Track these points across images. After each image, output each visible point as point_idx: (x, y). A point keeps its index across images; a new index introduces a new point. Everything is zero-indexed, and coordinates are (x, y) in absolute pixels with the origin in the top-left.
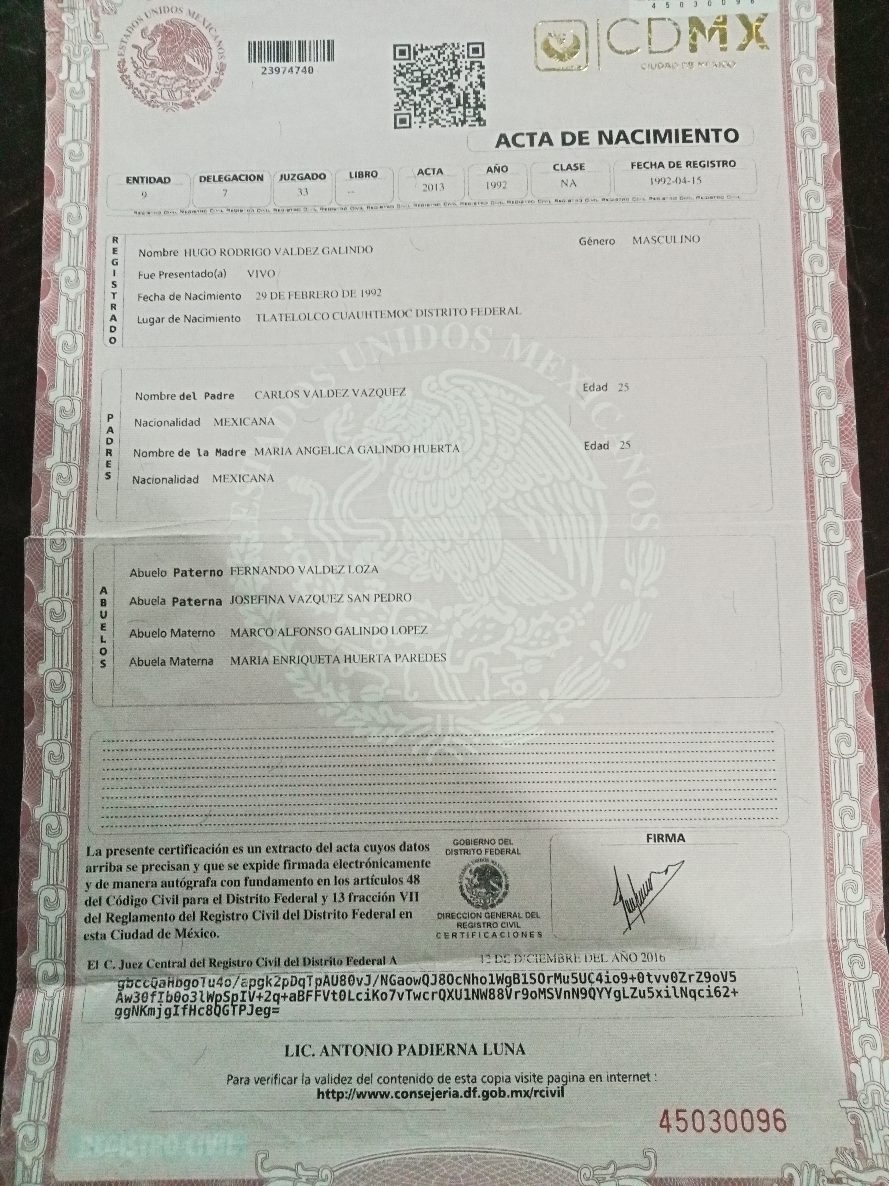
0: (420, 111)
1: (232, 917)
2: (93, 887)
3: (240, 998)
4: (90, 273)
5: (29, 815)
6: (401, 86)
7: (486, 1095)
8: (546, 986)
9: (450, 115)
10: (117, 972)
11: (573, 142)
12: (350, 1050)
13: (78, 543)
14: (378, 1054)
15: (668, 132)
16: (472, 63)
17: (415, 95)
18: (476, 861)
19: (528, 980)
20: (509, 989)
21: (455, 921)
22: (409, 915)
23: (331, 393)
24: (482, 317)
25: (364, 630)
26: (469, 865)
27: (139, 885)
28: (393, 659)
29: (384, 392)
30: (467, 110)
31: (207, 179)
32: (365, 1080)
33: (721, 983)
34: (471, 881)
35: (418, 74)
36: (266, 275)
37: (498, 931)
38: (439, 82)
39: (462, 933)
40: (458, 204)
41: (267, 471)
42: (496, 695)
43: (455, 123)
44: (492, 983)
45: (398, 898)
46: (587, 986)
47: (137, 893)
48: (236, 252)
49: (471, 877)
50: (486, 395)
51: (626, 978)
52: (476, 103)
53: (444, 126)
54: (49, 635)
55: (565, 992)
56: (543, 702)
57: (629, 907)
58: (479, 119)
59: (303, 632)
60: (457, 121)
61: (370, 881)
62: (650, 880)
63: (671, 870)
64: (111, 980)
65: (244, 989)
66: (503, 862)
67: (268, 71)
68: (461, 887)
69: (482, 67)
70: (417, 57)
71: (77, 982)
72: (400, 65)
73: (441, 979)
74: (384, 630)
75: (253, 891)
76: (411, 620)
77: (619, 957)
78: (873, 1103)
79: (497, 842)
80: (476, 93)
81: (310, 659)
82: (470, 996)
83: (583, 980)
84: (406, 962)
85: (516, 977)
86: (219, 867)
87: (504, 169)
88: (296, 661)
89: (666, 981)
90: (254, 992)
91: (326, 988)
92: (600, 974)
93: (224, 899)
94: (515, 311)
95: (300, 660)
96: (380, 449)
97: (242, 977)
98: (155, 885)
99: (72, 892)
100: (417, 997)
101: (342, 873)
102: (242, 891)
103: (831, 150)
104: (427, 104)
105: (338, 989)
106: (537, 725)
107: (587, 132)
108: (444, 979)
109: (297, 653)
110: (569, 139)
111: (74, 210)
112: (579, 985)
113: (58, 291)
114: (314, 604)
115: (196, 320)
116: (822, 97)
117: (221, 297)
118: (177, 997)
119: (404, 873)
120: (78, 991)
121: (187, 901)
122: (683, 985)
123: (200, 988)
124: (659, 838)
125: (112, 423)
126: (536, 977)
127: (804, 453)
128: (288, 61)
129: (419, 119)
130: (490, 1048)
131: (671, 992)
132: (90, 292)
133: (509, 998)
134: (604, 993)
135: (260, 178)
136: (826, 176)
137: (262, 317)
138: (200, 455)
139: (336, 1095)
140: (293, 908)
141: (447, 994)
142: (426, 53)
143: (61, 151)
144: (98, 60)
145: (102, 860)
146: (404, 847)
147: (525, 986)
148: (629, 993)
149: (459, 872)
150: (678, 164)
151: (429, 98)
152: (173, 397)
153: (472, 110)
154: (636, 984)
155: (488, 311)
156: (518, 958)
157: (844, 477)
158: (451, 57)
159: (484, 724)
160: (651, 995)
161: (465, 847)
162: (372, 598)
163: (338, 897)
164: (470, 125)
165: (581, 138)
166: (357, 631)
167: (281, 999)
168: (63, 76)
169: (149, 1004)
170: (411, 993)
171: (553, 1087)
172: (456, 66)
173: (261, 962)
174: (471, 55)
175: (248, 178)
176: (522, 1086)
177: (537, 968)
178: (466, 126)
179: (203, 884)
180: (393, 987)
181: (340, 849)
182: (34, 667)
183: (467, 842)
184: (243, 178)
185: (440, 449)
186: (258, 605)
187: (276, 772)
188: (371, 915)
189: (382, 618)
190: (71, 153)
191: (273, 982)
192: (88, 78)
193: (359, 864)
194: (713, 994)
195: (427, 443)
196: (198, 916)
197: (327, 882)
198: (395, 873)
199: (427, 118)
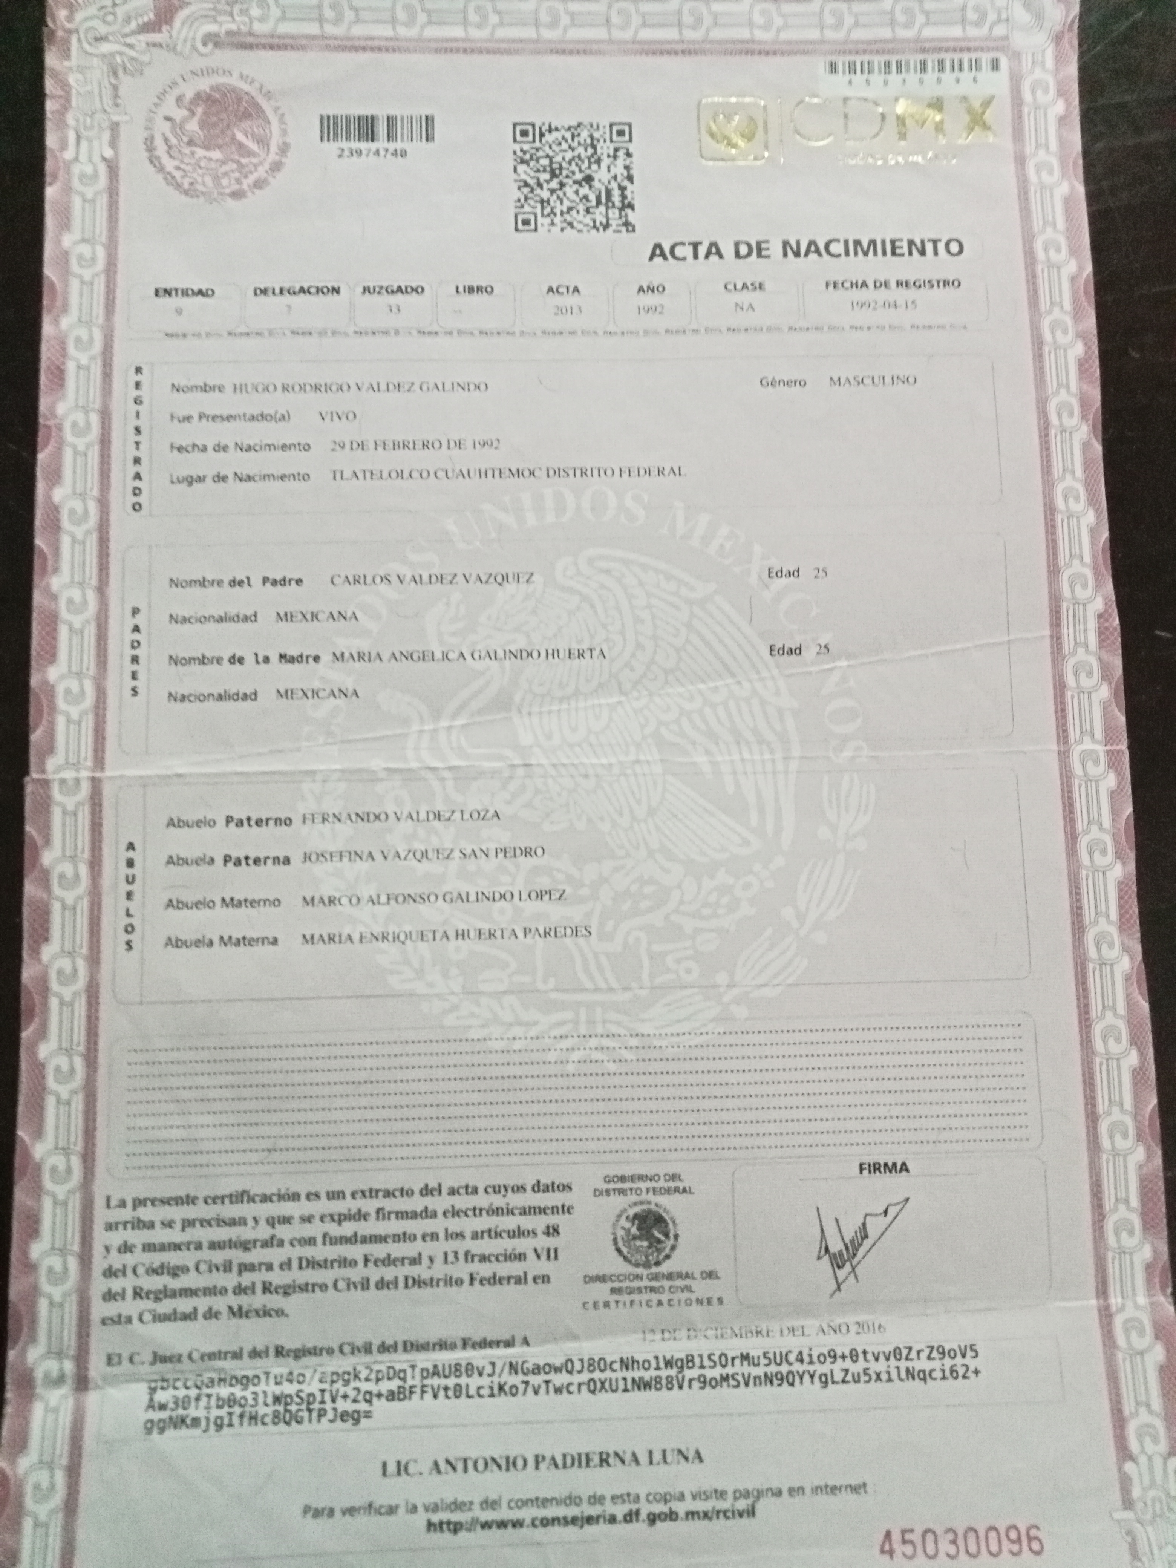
0: (547, 211)
1: (305, 1288)
2: (114, 1252)
3: (319, 1398)
4: (105, 415)
5: (27, 1155)
6: (524, 177)
7: (653, 1519)
8: (729, 1370)
9: (589, 217)
10: (146, 1369)
11: (749, 254)
12: (470, 1465)
13: (96, 784)
14: (508, 1469)
15: (873, 242)
16: (616, 150)
17: (542, 188)
18: (635, 1204)
19: (706, 1362)
20: (680, 1376)
21: (609, 1285)
22: (546, 1279)
23: (434, 579)
24: (634, 479)
25: (482, 896)
26: (625, 1210)
27: (177, 1247)
28: (520, 934)
29: (505, 578)
30: (610, 211)
31: (264, 292)
32: (489, 1504)
33: (959, 1360)
34: (628, 1231)
35: (545, 162)
36: (344, 418)
37: (665, 1298)
38: (573, 173)
39: (617, 1302)
40: (601, 333)
41: (349, 684)
42: (658, 981)
43: (595, 227)
44: (658, 1368)
45: (531, 1256)
46: (784, 1368)
47: (173, 1258)
48: (302, 388)
49: (628, 1225)
50: (641, 584)
51: (835, 1357)
52: (622, 202)
53: (580, 231)
54: (56, 907)
55: (755, 1378)
56: (722, 990)
57: (837, 1262)
58: (627, 224)
59: (401, 899)
60: (598, 224)
61: (493, 1233)
62: (864, 1225)
63: (892, 1212)
64: (138, 1380)
65: (323, 1386)
66: (670, 1205)
67: (347, 153)
68: (615, 1240)
69: (628, 155)
70: (544, 140)
71: (91, 1385)
72: (522, 150)
73: (590, 1365)
74: (508, 896)
75: (332, 1252)
76: (544, 883)
77: (826, 1329)
78: (1154, 1511)
79: (662, 1178)
80: (622, 189)
81: (409, 935)
82: (629, 1386)
83: (778, 1361)
84: (544, 1341)
85: (690, 1359)
86: (286, 1220)
87: (659, 289)
88: (390, 938)
89: (888, 1359)
90: (338, 1391)
91: (436, 1381)
92: (801, 1353)
93: (295, 1264)
94: (677, 472)
95: (396, 938)
96: (501, 654)
97: (320, 1369)
98: (199, 1246)
99: (85, 1260)
100: (558, 1391)
101: (454, 1224)
102: (320, 1252)
103: (1081, 268)
104: (558, 202)
105: (451, 1382)
106: (713, 1020)
107: (767, 242)
108: (593, 1364)
109: (392, 929)
110: (744, 250)
111: (83, 333)
112: (773, 1369)
113: (61, 443)
114: (415, 862)
115: (249, 478)
116: (1068, 201)
117: (284, 447)
118: (231, 1401)
119: (539, 1223)
120: (92, 1398)
121: (244, 1268)
122: (910, 1364)
123: (263, 1387)
124: (876, 1168)
125: (140, 620)
126: (716, 1358)
127: (1053, 661)
128: (373, 140)
129: (547, 221)
130: (657, 1457)
131: (894, 1375)
132: (105, 442)
133: (681, 1387)
134: (807, 1378)
135: (336, 290)
136: (1075, 301)
137: (338, 475)
138: (257, 662)
139: (452, 1527)
140: (389, 1273)
141: (599, 1385)
142: (555, 135)
143: (66, 254)
144: (118, 136)
145: (127, 1214)
146: (537, 1187)
147: (702, 1371)
148: (839, 1376)
149: (613, 1218)
150: (886, 284)
151: (560, 193)
152: (220, 583)
153: (617, 212)
154: (848, 1364)
155: (642, 472)
156: (692, 1333)
157: (1104, 692)
158: (589, 141)
159: (643, 1021)
160: (867, 1378)
161: (620, 1185)
162: (492, 853)
163: (451, 1258)
164: (615, 231)
165: (759, 250)
166: (472, 898)
167: (375, 1400)
168: (69, 155)
169: (192, 1412)
170: (551, 1386)
171: (742, 1504)
172: (595, 152)
173: (347, 1349)
174: (615, 137)
175: (319, 290)
176: (700, 1506)
177: (718, 1347)
178: (610, 231)
179: (266, 1244)
180: (526, 1378)
181: (453, 1192)
182: (36, 952)
183: (623, 1179)
184: (313, 290)
185: (580, 655)
186: (339, 865)
187: (363, 1089)
188: (495, 1280)
189: (506, 879)
190: (80, 257)
191: (363, 1376)
192: (104, 159)
193: (477, 1211)
194: (948, 1373)
195: (563, 646)
196: (259, 1288)
197: (434, 1236)
198: (526, 1222)
199: (558, 220)
